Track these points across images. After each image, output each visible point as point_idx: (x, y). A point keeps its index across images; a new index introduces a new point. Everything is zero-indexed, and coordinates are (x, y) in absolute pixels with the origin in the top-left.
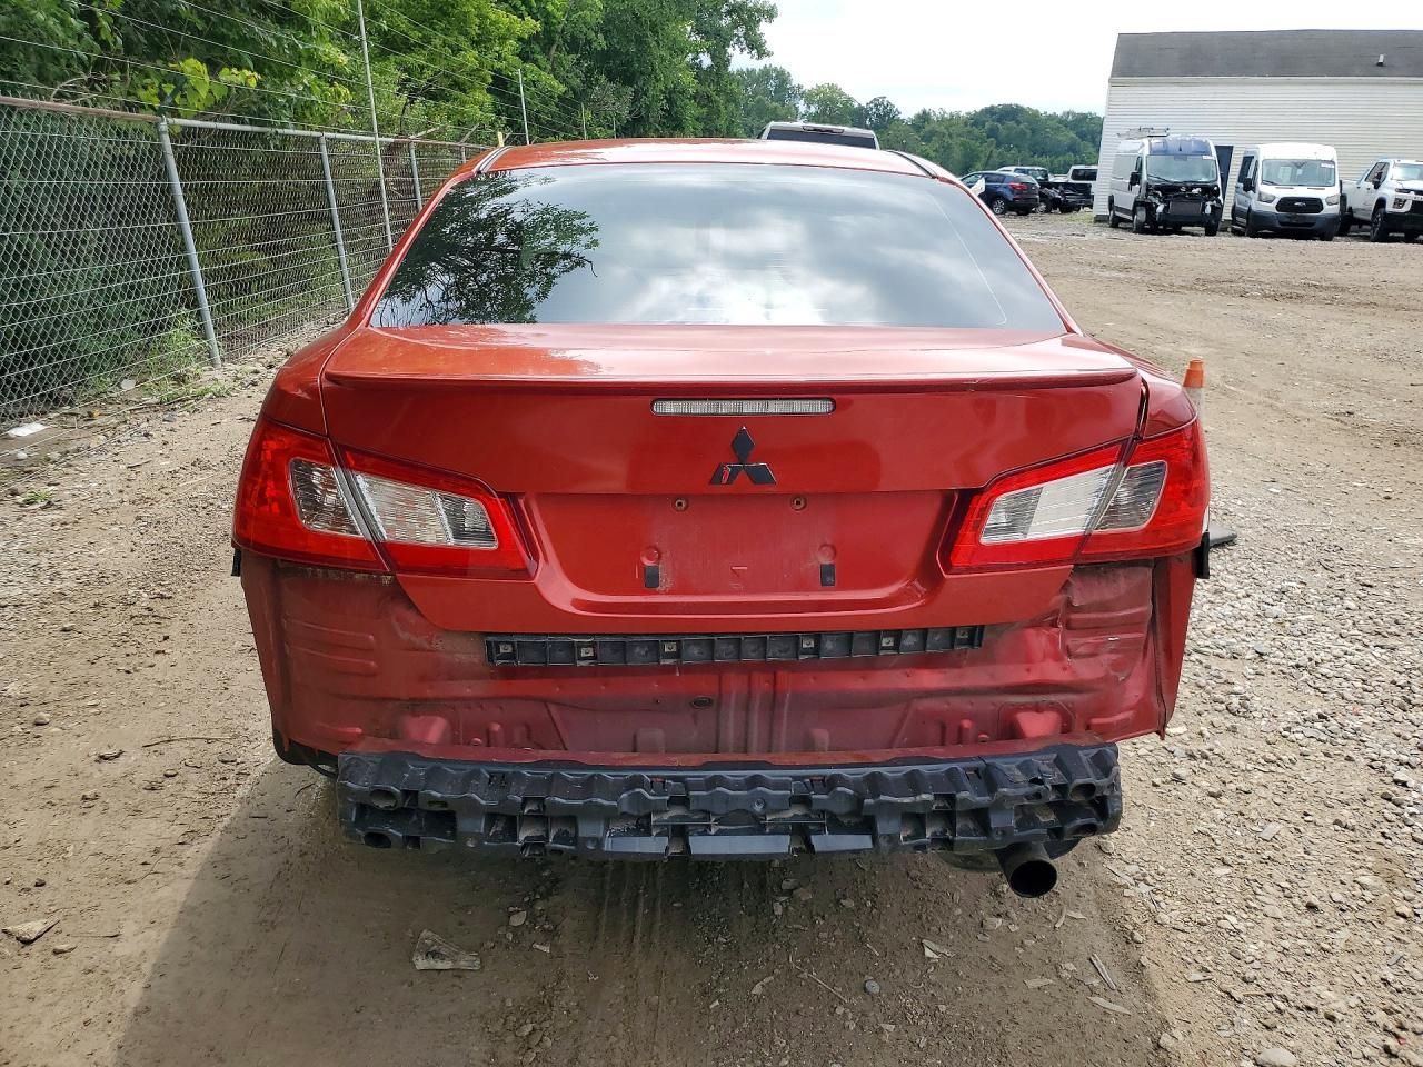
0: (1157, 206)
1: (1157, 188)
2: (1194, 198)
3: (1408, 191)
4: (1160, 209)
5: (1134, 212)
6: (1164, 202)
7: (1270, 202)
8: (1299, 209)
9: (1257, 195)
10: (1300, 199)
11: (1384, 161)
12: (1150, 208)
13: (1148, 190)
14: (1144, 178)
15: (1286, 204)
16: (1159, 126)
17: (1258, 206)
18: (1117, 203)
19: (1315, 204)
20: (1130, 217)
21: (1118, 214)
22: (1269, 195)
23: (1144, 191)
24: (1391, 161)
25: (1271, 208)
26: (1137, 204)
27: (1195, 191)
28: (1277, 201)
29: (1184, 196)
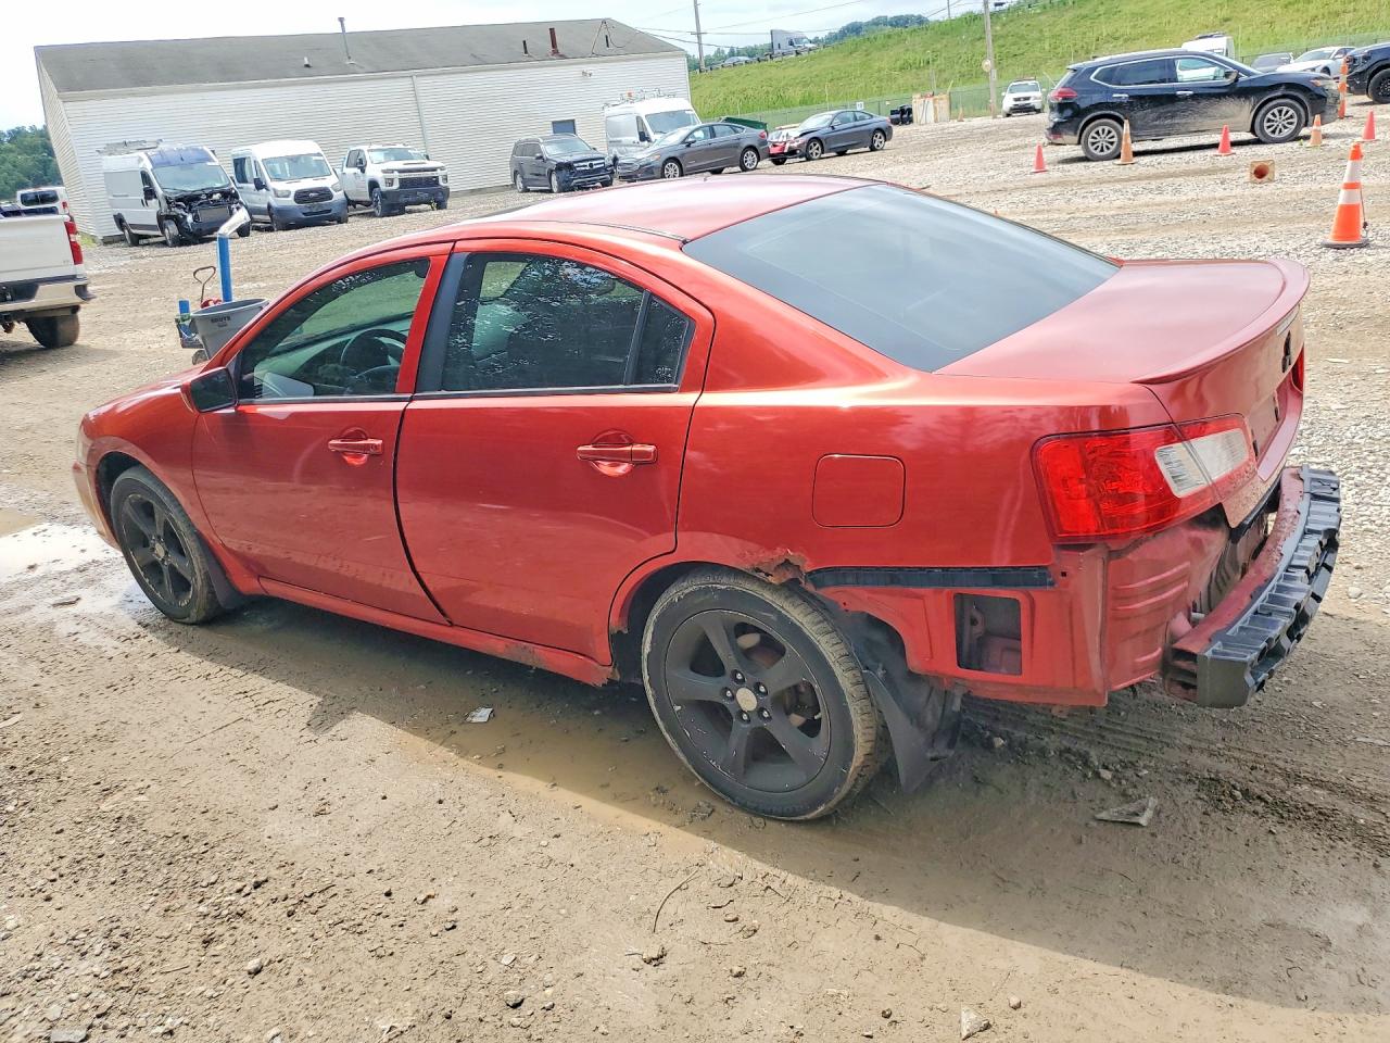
0: (185, 217)
1: (179, 200)
2: (216, 204)
3: (392, 171)
4: (190, 219)
5: (162, 227)
6: (190, 211)
7: (287, 196)
8: (314, 200)
9: (272, 192)
10: (311, 191)
11: (358, 148)
12: (179, 221)
13: (168, 203)
14: (159, 192)
15: (301, 196)
16: (150, 138)
17: (276, 203)
18: (129, 220)
19: (324, 194)
20: (159, 233)
21: (134, 231)
22: (283, 191)
23: (164, 204)
24: (365, 148)
25: (290, 202)
26: (160, 218)
27: (216, 197)
28: (293, 195)
29: (208, 203)
